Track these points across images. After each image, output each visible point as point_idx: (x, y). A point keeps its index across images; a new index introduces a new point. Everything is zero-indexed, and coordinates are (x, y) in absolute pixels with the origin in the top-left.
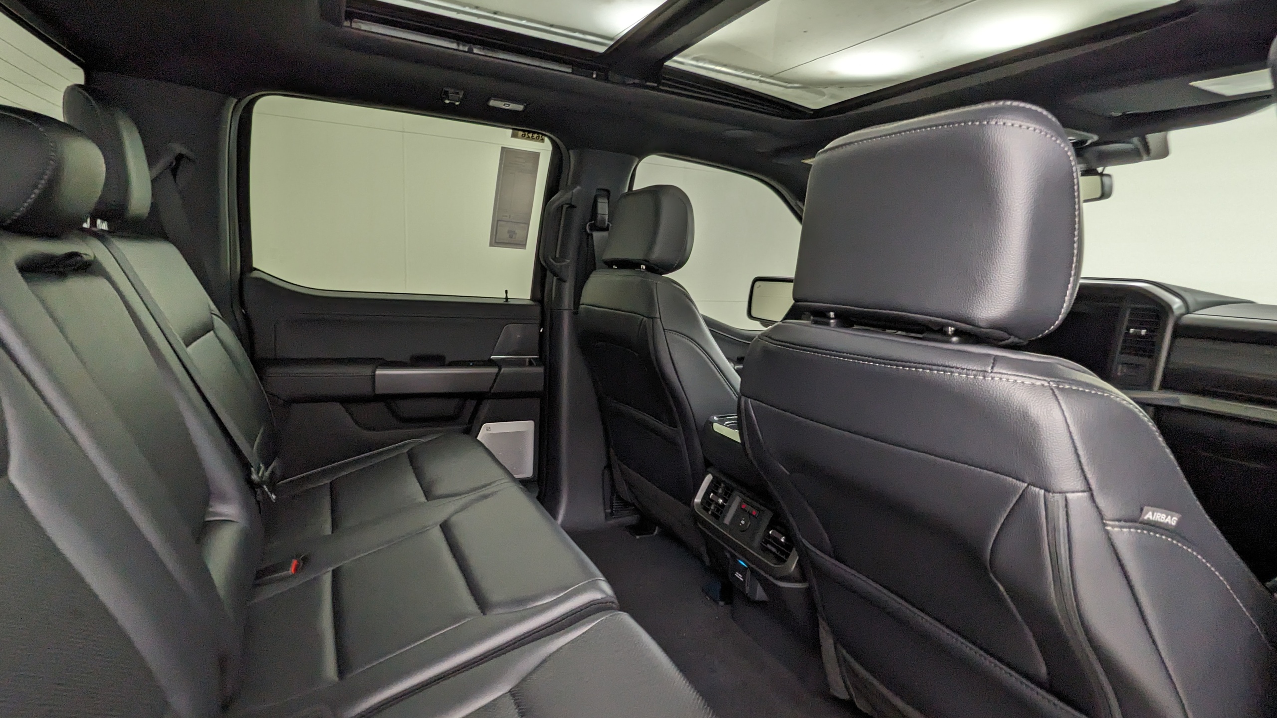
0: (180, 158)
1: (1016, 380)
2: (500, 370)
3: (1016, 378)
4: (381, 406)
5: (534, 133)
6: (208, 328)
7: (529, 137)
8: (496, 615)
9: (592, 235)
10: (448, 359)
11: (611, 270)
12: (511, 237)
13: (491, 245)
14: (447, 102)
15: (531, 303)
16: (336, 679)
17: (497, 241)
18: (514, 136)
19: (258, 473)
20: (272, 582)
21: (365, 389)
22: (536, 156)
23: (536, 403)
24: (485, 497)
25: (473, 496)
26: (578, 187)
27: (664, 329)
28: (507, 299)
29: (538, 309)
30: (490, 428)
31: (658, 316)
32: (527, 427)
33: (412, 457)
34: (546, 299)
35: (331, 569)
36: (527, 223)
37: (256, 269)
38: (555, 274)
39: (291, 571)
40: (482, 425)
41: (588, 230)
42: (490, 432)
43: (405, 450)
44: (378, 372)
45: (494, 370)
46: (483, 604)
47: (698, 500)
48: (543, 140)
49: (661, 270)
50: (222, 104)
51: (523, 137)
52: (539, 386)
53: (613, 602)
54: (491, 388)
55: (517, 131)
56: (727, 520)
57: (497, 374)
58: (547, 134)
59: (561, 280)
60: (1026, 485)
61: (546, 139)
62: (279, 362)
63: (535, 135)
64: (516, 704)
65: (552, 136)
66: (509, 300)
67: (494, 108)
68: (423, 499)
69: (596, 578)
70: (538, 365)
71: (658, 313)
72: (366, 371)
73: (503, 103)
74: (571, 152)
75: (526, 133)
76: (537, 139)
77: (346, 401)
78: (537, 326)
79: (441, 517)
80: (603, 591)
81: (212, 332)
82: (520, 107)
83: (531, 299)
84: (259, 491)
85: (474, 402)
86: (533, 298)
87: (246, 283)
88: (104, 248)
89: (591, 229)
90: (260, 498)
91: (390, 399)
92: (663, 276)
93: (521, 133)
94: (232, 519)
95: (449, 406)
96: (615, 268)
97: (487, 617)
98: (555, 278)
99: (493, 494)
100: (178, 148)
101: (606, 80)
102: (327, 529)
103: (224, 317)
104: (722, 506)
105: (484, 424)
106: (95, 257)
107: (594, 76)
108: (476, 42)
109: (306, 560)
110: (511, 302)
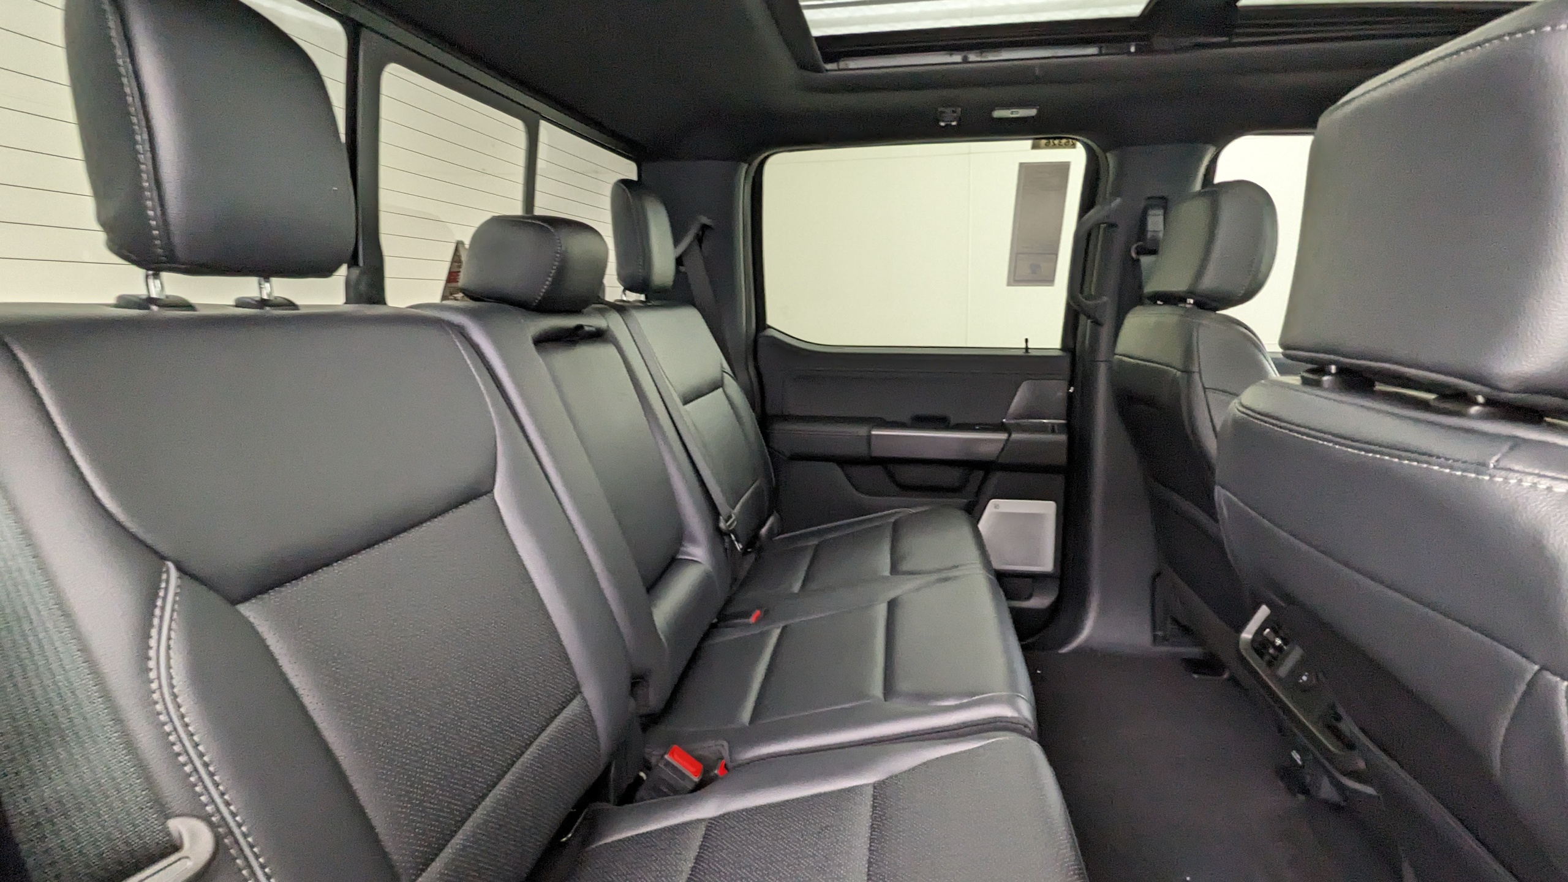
0: (704, 227)
1: (1535, 484)
2: (1010, 435)
3: (1536, 480)
4: (878, 470)
5: (1061, 138)
6: (717, 385)
7: (1055, 144)
8: (896, 704)
9: (1138, 260)
10: (953, 421)
11: (1157, 307)
12: (1034, 272)
13: (1009, 284)
14: (942, 124)
15: (1059, 353)
16: (747, 724)
17: (1017, 279)
18: (1034, 147)
19: (727, 521)
20: (734, 626)
21: (861, 450)
22: (1063, 169)
23: (1059, 481)
24: (946, 579)
25: (935, 577)
26: (1118, 200)
27: (1205, 389)
28: (1027, 349)
29: (1068, 360)
30: (998, 505)
31: (1196, 369)
32: (1047, 510)
33: (896, 528)
34: (1078, 346)
35: (782, 625)
36: (1055, 253)
37: (770, 327)
38: (1089, 317)
39: (752, 620)
40: (988, 502)
41: (1134, 255)
42: (997, 510)
43: (892, 520)
44: (873, 433)
45: (1003, 436)
46: (889, 690)
47: (1247, 635)
48: (1074, 146)
49: (1214, 304)
50: (735, 171)
51: (1047, 146)
52: (1061, 458)
53: (1026, 726)
54: (998, 457)
55: (1038, 141)
56: (1283, 671)
57: (1007, 440)
58: (1078, 138)
59: (1097, 323)
60: (1536, 667)
61: (1079, 145)
62: (786, 418)
63: (1064, 141)
64: (874, 796)
65: (1085, 140)
66: (1030, 351)
67: (1000, 119)
68: (887, 573)
69: (1020, 695)
70: (1060, 433)
71: (1197, 365)
72: (861, 431)
73: (1010, 111)
74: (1108, 155)
75: (1051, 141)
76: (1066, 146)
77: (845, 462)
78: (1064, 384)
79: (892, 595)
80: (1018, 711)
81: (720, 390)
82: (1032, 112)
83: (1063, 349)
84: (727, 540)
85: (982, 473)
86: (1064, 348)
87: (760, 340)
88: (621, 319)
89: (1138, 253)
90: (727, 545)
91: (887, 463)
92: (1217, 312)
93: (1044, 142)
94: (700, 561)
95: (952, 476)
96: (1160, 305)
97: (887, 703)
98: (1089, 321)
99: (956, 578)
100: (705, 220)
101: (1150, 51)
102: (796, 587)
103: (735, 377)
104: (1279, 649)
105: (992, 499)
106: (608, 326)
107: (1133, 49)
108: (971, 48)
109: (766, 613)
110: (1032, 353)
